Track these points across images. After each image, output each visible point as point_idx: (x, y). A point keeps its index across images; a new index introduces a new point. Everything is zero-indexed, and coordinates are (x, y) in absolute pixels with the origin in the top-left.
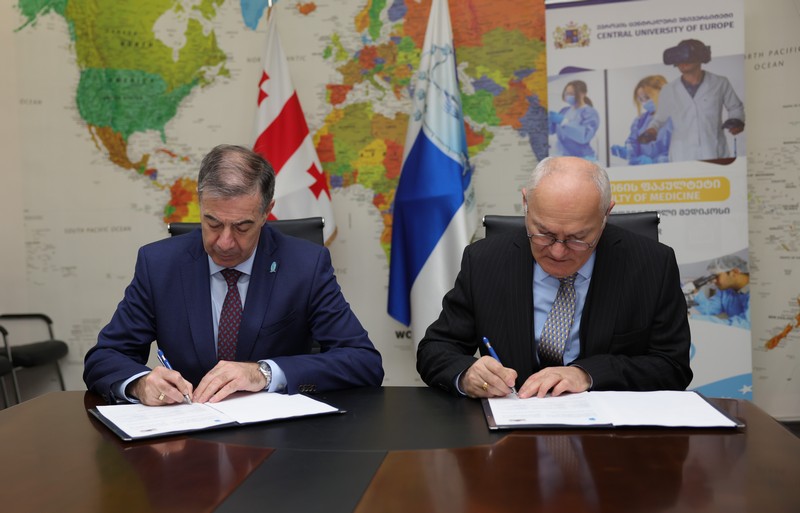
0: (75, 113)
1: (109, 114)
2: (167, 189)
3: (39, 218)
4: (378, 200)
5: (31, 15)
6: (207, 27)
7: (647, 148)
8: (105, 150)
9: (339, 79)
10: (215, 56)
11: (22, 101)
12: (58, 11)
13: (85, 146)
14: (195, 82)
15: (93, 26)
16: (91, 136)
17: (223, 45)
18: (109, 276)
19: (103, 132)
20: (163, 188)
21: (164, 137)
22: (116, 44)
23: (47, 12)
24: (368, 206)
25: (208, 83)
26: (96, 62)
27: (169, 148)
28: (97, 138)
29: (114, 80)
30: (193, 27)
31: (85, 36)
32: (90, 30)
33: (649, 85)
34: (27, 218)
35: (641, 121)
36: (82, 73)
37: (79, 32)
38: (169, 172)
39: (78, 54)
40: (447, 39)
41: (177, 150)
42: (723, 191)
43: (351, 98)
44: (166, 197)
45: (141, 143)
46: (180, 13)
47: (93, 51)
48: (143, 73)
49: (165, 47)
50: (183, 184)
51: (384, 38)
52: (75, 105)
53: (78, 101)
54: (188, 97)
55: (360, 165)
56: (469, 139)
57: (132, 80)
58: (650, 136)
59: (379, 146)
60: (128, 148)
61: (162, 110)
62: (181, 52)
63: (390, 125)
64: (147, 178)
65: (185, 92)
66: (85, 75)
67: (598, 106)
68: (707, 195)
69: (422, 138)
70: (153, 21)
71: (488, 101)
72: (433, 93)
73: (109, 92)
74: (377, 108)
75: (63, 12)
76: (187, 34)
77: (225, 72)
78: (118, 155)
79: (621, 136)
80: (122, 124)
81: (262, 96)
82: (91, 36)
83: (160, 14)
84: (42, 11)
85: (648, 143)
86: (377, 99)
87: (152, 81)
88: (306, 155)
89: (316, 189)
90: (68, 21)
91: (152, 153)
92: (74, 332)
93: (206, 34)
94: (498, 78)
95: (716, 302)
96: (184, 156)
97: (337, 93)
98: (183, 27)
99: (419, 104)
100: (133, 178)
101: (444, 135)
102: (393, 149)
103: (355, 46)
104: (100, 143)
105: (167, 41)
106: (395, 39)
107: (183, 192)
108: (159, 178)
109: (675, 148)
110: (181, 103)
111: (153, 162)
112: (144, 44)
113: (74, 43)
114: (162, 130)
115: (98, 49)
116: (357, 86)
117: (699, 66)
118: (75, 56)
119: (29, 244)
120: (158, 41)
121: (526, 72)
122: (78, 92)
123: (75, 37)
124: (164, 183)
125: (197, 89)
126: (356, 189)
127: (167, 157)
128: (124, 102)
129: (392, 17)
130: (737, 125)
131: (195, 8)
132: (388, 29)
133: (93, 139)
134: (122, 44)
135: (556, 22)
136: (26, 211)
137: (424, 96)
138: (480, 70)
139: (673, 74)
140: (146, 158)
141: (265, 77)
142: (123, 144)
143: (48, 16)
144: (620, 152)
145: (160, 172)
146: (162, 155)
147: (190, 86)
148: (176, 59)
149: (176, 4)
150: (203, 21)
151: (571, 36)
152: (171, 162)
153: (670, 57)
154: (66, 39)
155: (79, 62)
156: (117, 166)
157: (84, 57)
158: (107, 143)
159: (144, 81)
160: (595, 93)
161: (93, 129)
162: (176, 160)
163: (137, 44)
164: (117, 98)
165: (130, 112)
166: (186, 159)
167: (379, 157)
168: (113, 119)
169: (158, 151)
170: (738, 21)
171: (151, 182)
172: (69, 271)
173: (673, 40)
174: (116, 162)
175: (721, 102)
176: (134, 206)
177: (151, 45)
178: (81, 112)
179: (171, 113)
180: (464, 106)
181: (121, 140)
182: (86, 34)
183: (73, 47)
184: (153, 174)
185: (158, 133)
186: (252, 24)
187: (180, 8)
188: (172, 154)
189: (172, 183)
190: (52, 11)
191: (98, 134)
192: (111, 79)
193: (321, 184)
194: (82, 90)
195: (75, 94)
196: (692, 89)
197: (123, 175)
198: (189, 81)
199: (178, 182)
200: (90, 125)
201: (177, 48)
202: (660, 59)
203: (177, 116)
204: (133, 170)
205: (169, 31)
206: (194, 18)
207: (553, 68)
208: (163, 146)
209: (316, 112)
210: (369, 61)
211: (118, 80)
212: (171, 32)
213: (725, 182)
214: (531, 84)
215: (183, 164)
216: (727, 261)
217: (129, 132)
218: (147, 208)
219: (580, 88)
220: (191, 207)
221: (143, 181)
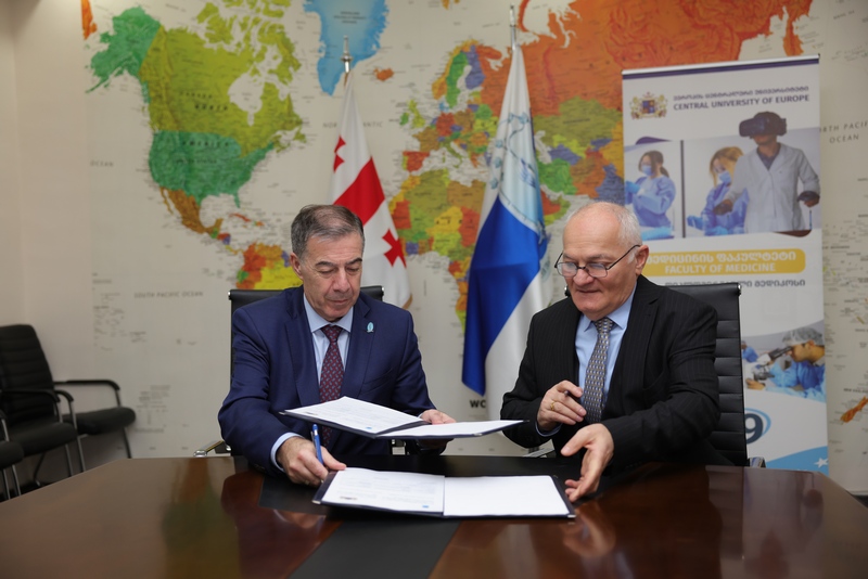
0: (147, 175)
1: (182, 177)
2: (240, 254)
3: (109, 282)
4: (453, 268)
5: (104, 76)
6: (283, 91)
7: (723, 219)
8: (177, 213)
9: (415, 146)
10: (290, 120)
11: (93, 163)
12: (131, 72)
13: (156, 209)
14: (270, 147)
15: (167, 88)
16: (162, 199)
17: (300, 110)
18: (179, 342)
19: (176, 196)
20: (236, 253)
21: (237, 202)
22: (190, 106)
23: (120, 73)
24: (443, 273)
25: (283, 148)
26: (169, 125)
27: (242, 213)
28: (169, 201)
29: (188, 143)
30: (269, 91)
31: (158, 98)
32: (163, 93)
33: (725, 157)
34: (96, 282)
35: (717, 192)
36: (155, 135)
37: (153, 94)
38: (242, 237)
39: (152, 116)
40: (524, 107)
41: (251, 215)
42: (798, 263)
43: (428, 165)
44: (238, 262)
45: (214, 208)
46: (256, 77)
47: (167, 113)
48: (218, 137)
49: (240, 110)
50: (257, 249)
51: (461, 106)
52: (147, 167)
53: (150, 164)
54: (263, 162)
55: (436, 232)
56: (545, 207)
57: (206, 144)
58: (726, 207)
59: (455, 213)
60: (201, 211)
61: (238, 174)
62: (257, 116)
63: (466, 193)
64: (220, 242)
65: (260, 157)
66: (158, 138)
67: (675, 176)
68: (782, 267)
69: (498, 206)
70: (229, 85)
71: (565, 170)
72: (509, 160)
73: (182, 155)
74: (454, 175)
75: (138, 74)
76: (263, 98)
77: (300, 137)
78: (191, 219)
79: (697, 206)
80: (195, 187)
81: (338, 161)
82: (165, 99)
83: (236, 77)
84: (116, 72)
85: (724, 214)
86: (455, 167)
87: (227, 144)
88: (381, 221)
89: (391, 256)
90: (141, 83)
91: (226, 218)
92: (141, 399)
93: (282, 99)
94: (575, 147)
95: (792, 374)
96: (258, 221)
97: (413, 160)
98: (259, 91)
99: (496, 172)
100: (206, 242)
101: (520, 204)
102: (469, 217)
103: (432, 113)
104: (172, 206)
105: (242, 105)
106: (472, 107)
107: (257, 257)
108: (232, 243)
109: (751, 219)
110: (256, 168)
111: (226, 227)
112: (219, 107)
113: (147, 105)
114: (236, 195)
115: (172, 111)
116: (433, 153)
117: (775, 139)
118: (148, 119)
119: (97, 308)
120: (233, 104)
121: (602, 141)
122: (150, 154)
123: (148, 99)
124: (237, 247)
125: (272, 154)
126: (431, 256)
127: (241, 222)
128: (197, 166)
129: (470, 85)
130: (812, 198)
131: (271, 72)
132: (465, 96)
133: (166, 202)
134: (197, 107)
135: (633, 91)
136: (95, 275)
137: (501, 164)
138: (557, 139)
139: (749, 146)
140: (219, 222)
141: (341, 143)
142: (196, 208)
143: (121, 78)
144: (697, 223)
145: (233, 237)
146: (236, 219)
147: (265, 150)
148: (251, 123)
149: (252, 68)
150: (278, 85)
151: (648, 107)
152: (245, 226)
153: (746, 128)
154: (139, 101)
155: (152, 124)
156: (189, 230)
157: (157, 119)
158: (179, 206)
159: (219, 144)
160: (671, 163)
161: (166, 192)
162: (250, 225)
163: (212, 108)
164: (190, 161)
165: (204, 175)
166: (260, 224)
167: (455, 225)
168: (186, 183)
169: (232, 215)
170: (814, 94)
171: (224, 246)
172: (138, 336)
173: (749, 113)
174: (188, 226)
175: (797, 174)
176: (206, 271)
177: (225, 108)
178: (153, 175)
179: (245, 177)
180: (541, 176)
181: (194, 203)
182: (160, 96)
183: (146, 109)
184: (226, 238)
185: (232, 197)
186: (328, 89)
187: (256, 72)
188: (245, 219)
189: (246, 248)
190: (125, 72)
191: (170, 197)
192: (185, 142)
193: (396, 252)
194: (155, 153)
195: (147, 157)
196: (768, 161)
197: (194, 239)
198: (264, 145)
199: (252, 248)
200: (162, 188)
201: (252, 112)
202: (736, 131)
203: (251, 180)
204: (206, 235)
205: (245, 95)
206: (269, 81)
207: (630, 138)
208: (237, 211)
209: (392, 179)
210: (446, 128)
211: (192, 143)
212: (247, 95)
213: (800, 254)
214: (608, 154)
215: (257, 229)
216: (802, 333)
217: (202, 196)
218: (220, 273)
219: (656, 159)
220: (265, 272)
221: (216, 245)
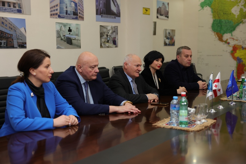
0: (211, 29)
1: (219, 29)
2: (232, 47)
3: (201, 52)
5: (203, 7)
8: (217, 38)
11: (199, 27)
12: (209, 6)
13: (213, 37)
14: (241, 23)
15: (217, 10)
16: (214, 34)
18: (216, 66)
20: (231, 46)
21: (232, 35)
22: (222, 14)
23: (206, 6)
25: (244, 23)
26: (217, 18)
27: (233, 37)
28: (216, 35)
29: (221, 22)
30: (241, 10)
32: (216, 11)
34: (198, 52)
36: (214, 20)
37: (214, 11)
38: (232, 43)
39: (213, 16)
41: (235, 38)
44: (231, 49)
45: (226, 36)
46: (238, 7)
47: (217, 15)
48: (228, 20)
49: (234, 14)
50: (236, 46)
52: (211, 27)
53: (212, 26)
54: (239, 26)
57: (225, 22)
60: (223, 37)
61: (232, 29)
62: (238, 16)
64: (227, 44)
65: (238, 25)
66: (214, 21)
70: (231, 9)
73: (219, 25)
76: (240, 12)
78: (221, 39)
80: (222, 32)
82: (216, 12)
83: (233, 7)
84: (205, 6)
87: (230, 22)
90: (211, 9)
91: (229, 39)
92: (207, 78)
93: (244, 12)
96: (236, 39)
98: (239, 10)
100: (224, 44)
104: (216, 36)
105: (234, 13)
107: (236, 48)
108: (230, 44)
110: (237, 27)
111: (229, 41)
112: (229, 14)
113: (212, 14)
114: (232, 34)
115: (218, 15)
118: (212, 16)
119: (198, 58)
120: (232, 13)
122: (212, 24)
123: (212, 12)
124: (231, 45)
125: (241, 24)
127: (233, 40)
128: (223, 27)
131: (242, 5)
133: (215, 35)
134: (224, 14)
136: (198, 51)
140: (227, 40)
142: (222, 36)
143: (206, 8)
145: (230, 43)
146: (231, 39)
147: (239, 23)
148: (236, 17)
149: (237, 4)
150: (244, 9)
152: (233, 41)
154: (210, 13)
155: (213, 18)
156: (220, 41)
157: (214, 17)
158: (218, 36)
159: (228, 22)
161: (215, 33)
162: (234, 40)
163: (227, 14)
164: (221, 26)
165: (224, 29)
166: (237, 40)
168: (220, 31)
169: (230, 38)
171: (228, 45)
172: (207, 64)
174: (220, 40)
176: (223, 50)
177: (230, 14)
178: (212, 29)
179: (234, 29)
181: (222, 35)
182: (215, 12)
183: (212, 15)
184: (229, 43)
185: (231, 34)
187: (238, 5)
188: (233, 39)
189: (233, 46)
190: (208, 6)
191: (216, 34)
192: (220, 22)
195: (211, 25)
197: (221, 43)
198: (239, 22)
199: (235, 45)
200: (214, 32)
201: (237, 15)
203: (236, 30)
204: (224, 43)
206: (241, 8)
208: (232, 37)
211: (222, 22)
212: (236, 11)
215: (236, 41)
217: (224, 34)
218: (227, 51)
220: (238, 51)
221: (226, 45)
